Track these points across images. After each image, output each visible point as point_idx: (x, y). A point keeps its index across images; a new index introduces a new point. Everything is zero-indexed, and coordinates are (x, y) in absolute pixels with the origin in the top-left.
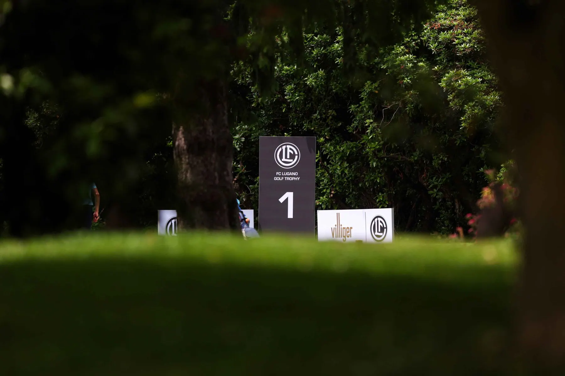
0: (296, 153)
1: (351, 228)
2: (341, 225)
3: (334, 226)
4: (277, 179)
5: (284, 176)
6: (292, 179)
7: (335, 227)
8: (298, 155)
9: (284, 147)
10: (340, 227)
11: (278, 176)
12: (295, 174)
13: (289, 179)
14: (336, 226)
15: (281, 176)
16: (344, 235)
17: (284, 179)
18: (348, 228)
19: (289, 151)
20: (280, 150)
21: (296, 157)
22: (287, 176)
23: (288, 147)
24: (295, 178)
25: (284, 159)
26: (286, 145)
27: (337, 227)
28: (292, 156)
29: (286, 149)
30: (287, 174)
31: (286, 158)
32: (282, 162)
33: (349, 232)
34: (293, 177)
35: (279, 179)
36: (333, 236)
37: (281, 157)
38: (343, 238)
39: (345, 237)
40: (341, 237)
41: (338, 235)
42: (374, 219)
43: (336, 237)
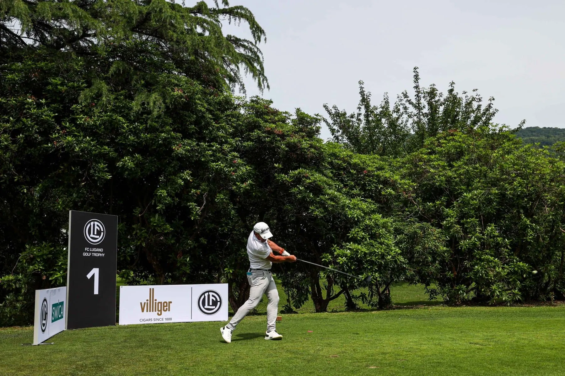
0: (102, 230)
1: (170, 302)
2: (156, 300)
3: (144, 301)
4: (85, 255)
5: (92, 252)
6: (99, 255)
8: (104, 232)
9: (92, 223)
10: (154, 301)
11: (86, 252)
12: (100, 250)
13: (95, 255)
14: (147, 300)
15: (89, 252)
16: (160, 309)
17: (92, 254)
18: (165, 302)
19: (96, 227)
21: (102, 233)
22: (94, 252)
23: (96, 223)
24: (100, 255)
25: (92, 235)
26: (94, 221)
27: (149, 302)
28: (99, 233)
29: (94, 225)
30: (94, 249)
31: (94, 234)
32: (90, 238)
33: (167, 306)
34: (99, 253)
35: (88, 255)
36: (143, 311)
37: (89, 234)
38: (157, 312)
39: (161, 311)
40: (155, 311)
41: (150, 310)
42: (204, 294)
43: (147, 311)
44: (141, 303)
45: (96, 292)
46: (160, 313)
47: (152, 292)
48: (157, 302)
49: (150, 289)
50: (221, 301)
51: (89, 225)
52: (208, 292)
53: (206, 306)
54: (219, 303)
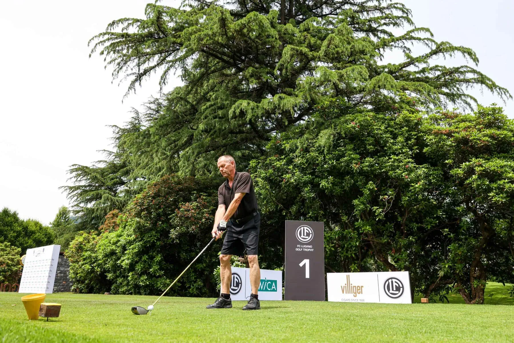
0: (311, 232)
1: (362, 287)
2: (351, 284)
3: (343, 285)
4: (298, 250)
5: (303, 248)
6: (308, 250)
7: (345, 286)
8: (312, 234)
9: (302, 228)
10: (351, 286)
11: (298, 248)
12: (310, 247)
13: (306, 250)
14: (346, 284)
15: (301, 248)
16: (355, 292)
17: (303, 250)
18: (358, 286)
19: (306, 231)
20: (300, 230)
21: (311, 235)
22: (304, 248)
23: (305, 228)
24: (310, 250)
25: (302, 236)
26: (303, 226)
27: (347, 286)
28: (308, 235)
29: (304, 229)
30: (304, 246)
31: (304, 235)
32: (301, 238)
33: (360, 290)
34: (309, 249)
35: (299, 250)
36: (343, 293)
37: (300, 235)
38: (353, 294)
39: (356, 293)
40: (352, 293)
41: (348, 292)
42: (388, 280)
43: (346, 293)
44: (342, 286)
45: (307, 276)
46: (355, 295)
47: (348, 278)
48: (352, 286)
49: (347, 276)
50: (403, 287)
51: (300, 229)
52: (392, 278)
53: (391, 291)
54: (401, 289)
